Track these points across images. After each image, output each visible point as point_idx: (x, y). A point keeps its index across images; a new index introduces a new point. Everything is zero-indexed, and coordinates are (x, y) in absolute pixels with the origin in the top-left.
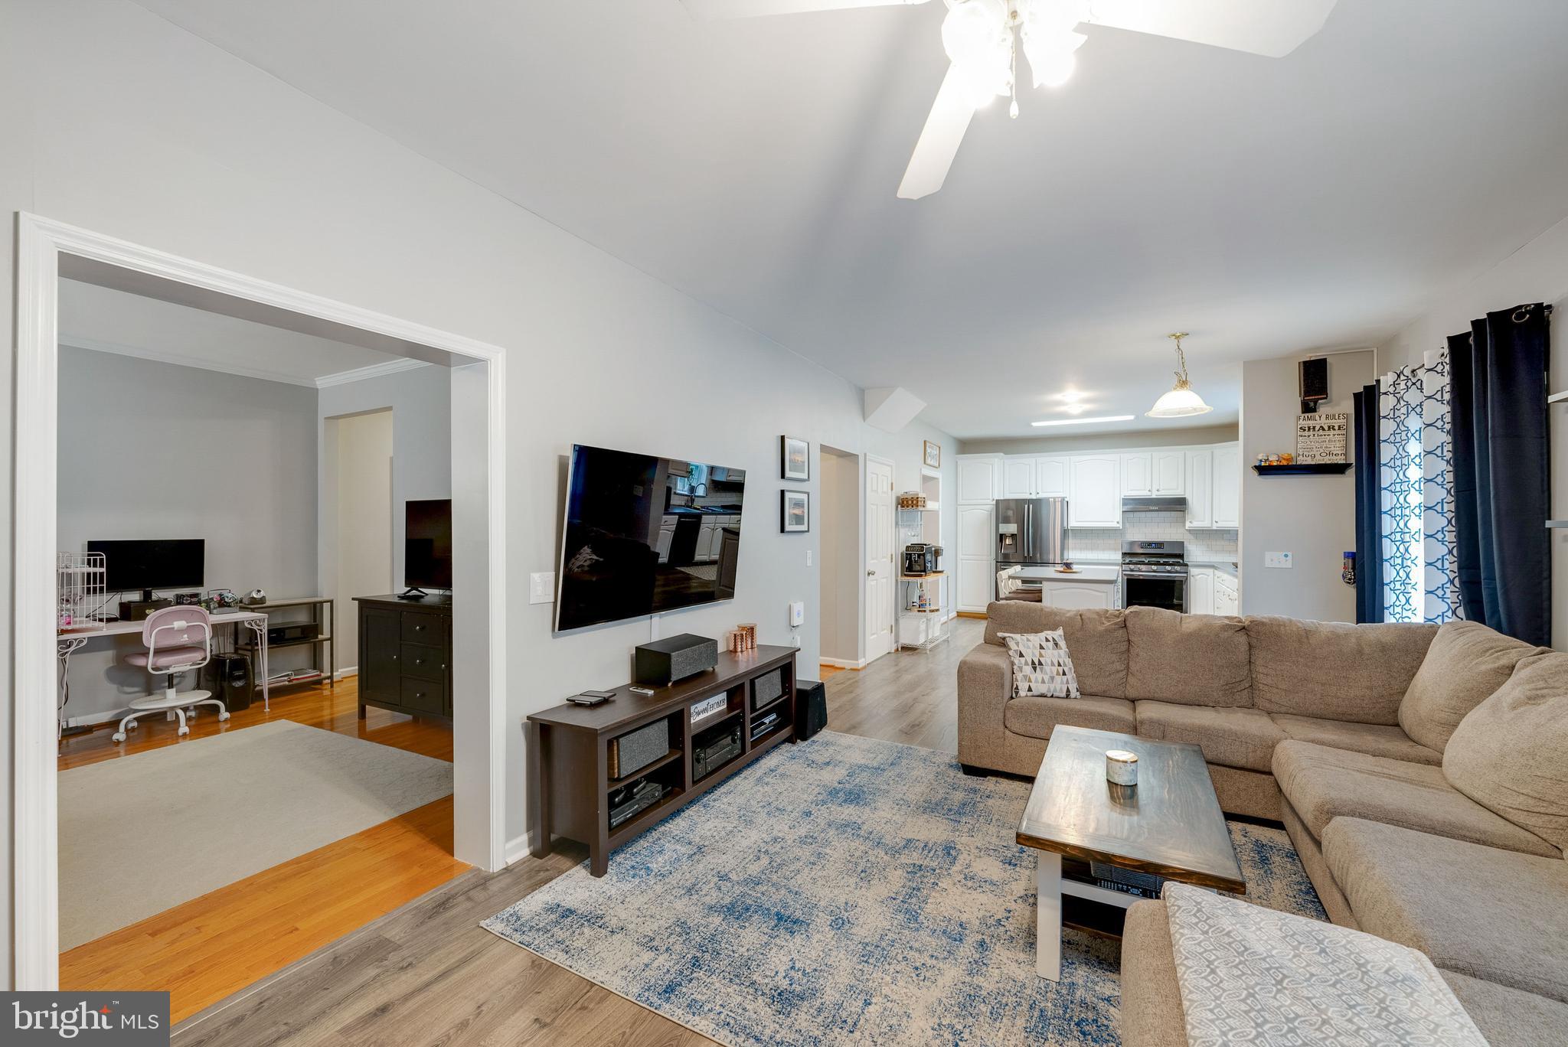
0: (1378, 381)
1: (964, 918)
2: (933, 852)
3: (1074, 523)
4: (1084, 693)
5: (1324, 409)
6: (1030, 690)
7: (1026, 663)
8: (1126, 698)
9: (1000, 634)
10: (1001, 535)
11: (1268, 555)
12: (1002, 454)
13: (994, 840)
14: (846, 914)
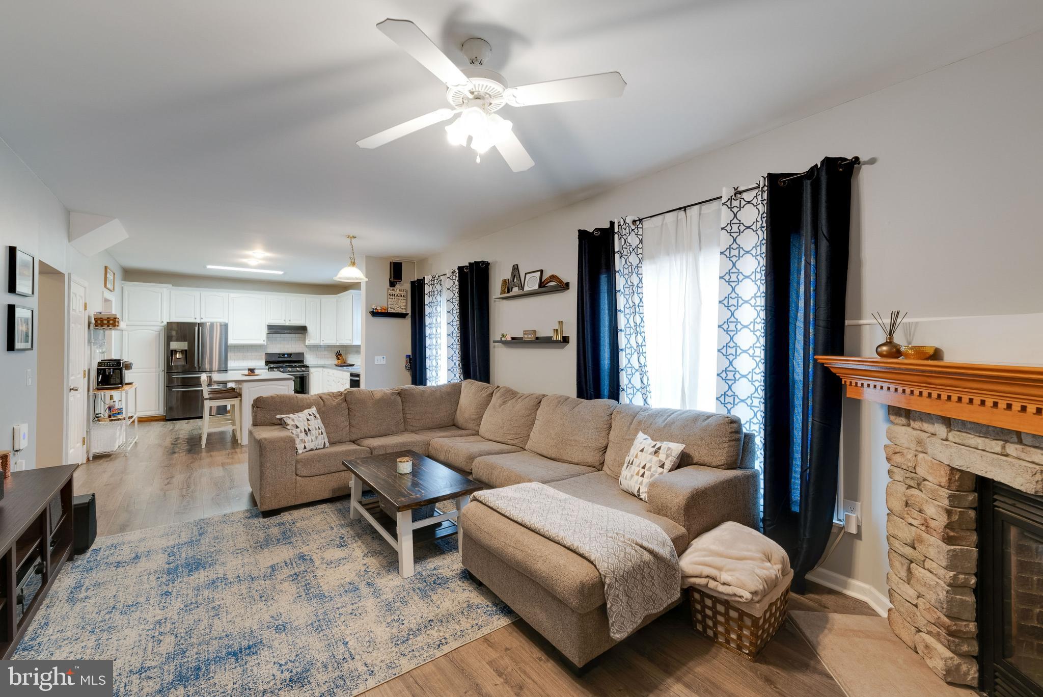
0: (424, 278)
1: (348, 580)
2: (294, 563)
3: (231, 341)
4: (332, 443)
5: (398, 286)
6: (305, 448)
7: (301, 432)
8: (351, 441)
9: (278, 417)
10: (172, 351)
11: (376, 358)
12: (171, 285)
13: (322, 541)
14: (280, 621)
